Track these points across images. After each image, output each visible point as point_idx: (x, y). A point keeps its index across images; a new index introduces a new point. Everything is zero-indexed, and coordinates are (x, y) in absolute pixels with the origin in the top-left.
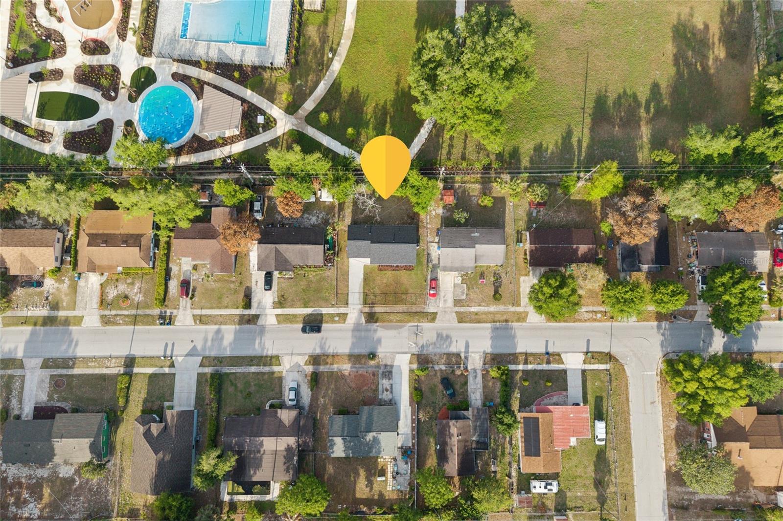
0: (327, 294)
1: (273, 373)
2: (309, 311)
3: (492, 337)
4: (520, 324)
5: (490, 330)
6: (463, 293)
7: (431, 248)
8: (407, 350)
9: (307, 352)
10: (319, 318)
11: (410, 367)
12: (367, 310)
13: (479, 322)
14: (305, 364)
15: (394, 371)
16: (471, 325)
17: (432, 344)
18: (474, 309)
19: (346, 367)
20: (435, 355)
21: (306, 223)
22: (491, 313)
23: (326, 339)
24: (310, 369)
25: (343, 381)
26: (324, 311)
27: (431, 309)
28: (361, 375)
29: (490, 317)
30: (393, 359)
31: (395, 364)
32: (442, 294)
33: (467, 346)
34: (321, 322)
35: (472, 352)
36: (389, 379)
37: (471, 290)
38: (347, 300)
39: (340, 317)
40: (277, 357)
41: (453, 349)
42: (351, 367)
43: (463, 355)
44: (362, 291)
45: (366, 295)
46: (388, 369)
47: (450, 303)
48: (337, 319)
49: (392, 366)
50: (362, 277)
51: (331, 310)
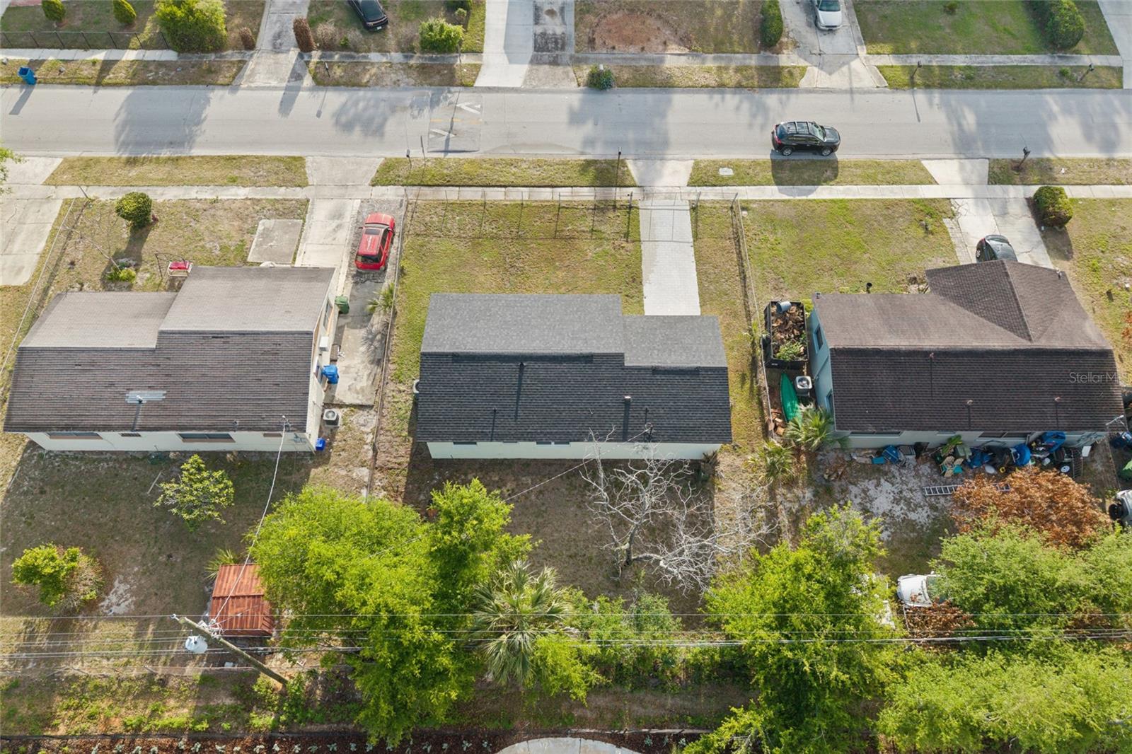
0: (772, 238)
1: (896, 52)
2: (824, 193)
3: (199, 123)
4: (86, 155)
5: (198, 139)
6: (267, 234)
7: (364, 383)
8: (485, 96)
9: (803, 97)
10: (786, 175)
11: (481, 60)
12: (621, 195)
13: (230, 159)
14: (804, 69)
15: (530, 51)
16: (259, 153)
17: (404, 109)
18: (241, 193)
19: (675, 61)
20: (396, 83)
21: (913, 483)
22: (180, 183)
23: (751, 125)
24: (787, 59)
25: (681, 32)
26: (772, 192)
27: (391, 193)
28: (629, 41)
29: (186, 172)
30: (529, 77)
31: (526, 67)
32: (345, 235)
33: (286, 105)
34: (776, 166)
35: (275, 88)
36: (544, 34)
37: (232, 244)
38: (695, 221)
39: (716, 176)
40: (894, 86)
41: (334, 99)
42: (662, 60)
43: (308, 81)
44: (646, 248)
45: (630, 234)
46: (546, 56)
47: (320, 212)
48: (726, 172)
49: (535, 61)
50: (647, 289)
51: (748, 193)
